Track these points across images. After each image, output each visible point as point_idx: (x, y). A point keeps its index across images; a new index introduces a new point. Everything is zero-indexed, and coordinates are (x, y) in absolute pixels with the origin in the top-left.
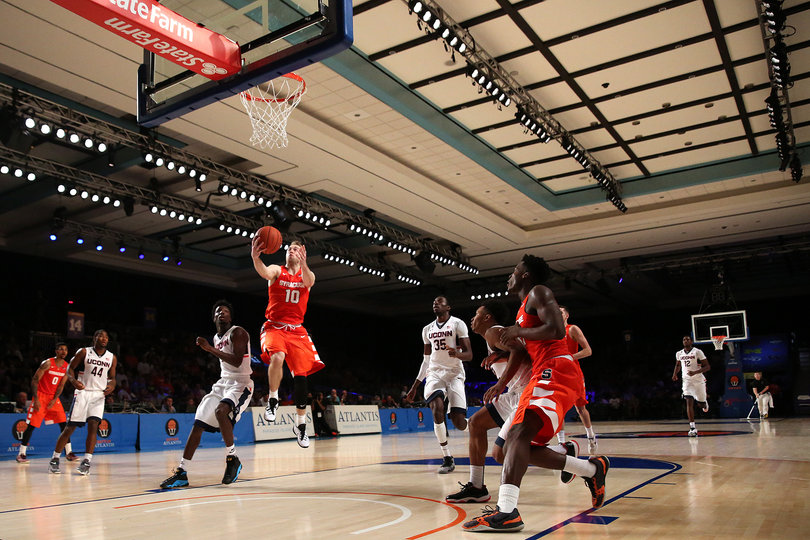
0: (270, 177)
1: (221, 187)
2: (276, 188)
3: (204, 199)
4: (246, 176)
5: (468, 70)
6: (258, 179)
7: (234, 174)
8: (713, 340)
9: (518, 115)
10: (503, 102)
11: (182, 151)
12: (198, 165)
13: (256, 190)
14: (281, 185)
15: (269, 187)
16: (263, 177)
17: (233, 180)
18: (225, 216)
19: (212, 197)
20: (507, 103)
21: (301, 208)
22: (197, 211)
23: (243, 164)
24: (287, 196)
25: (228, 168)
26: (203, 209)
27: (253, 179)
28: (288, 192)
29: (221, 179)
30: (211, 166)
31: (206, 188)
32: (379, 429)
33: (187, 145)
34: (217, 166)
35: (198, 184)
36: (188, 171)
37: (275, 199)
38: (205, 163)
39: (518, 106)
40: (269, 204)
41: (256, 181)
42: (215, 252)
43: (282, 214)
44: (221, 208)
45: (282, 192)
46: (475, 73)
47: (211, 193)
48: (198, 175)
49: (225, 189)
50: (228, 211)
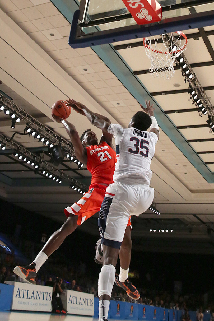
0: (55, 129)
1: (26, 129)
2: (58, 137)
3: (10, 135)
4: (43, 126)
5: (189, 91)
6: (49, 129)
7: (36, 123)
9: (209, 121)
10: (203, 112)
11: (10, 101)
12: (17, 112)
13: (46, 135)
14: (61, 136)
15: (54, 135)
16: (52, 129)
17: (35, 126)
18: (19, 148)
19: (17, 135)
20: (205, 113)
21: (69, 153)
22: (5, 141)
23: (45, 118)
24: (63, 144)
25: (34, 119)
26: (8, 141)
27: (46, 129)
28: (64, 141)
29: (28, 124)
30: (25, 115)
31: (18, 128)
33: (12, 99)
34: (28, 116)
35: (14, 122)
36: (11, 114)
37: (55, 144)
38: (21, 112)
39: (209, 116)
40: (51, 146)
41: (47, 131)
43: (57, 154)
44: (18, 143)
45: (60, 140)
46: (193, 93)
47: (16, 132)
48: (16, 118)
49: (29, 130)
50: (23, 146)
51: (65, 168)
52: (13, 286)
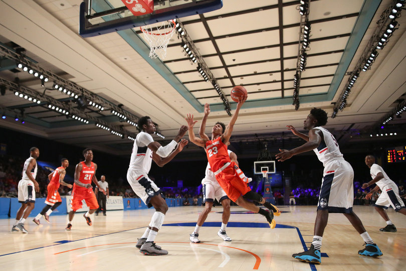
0: (78, 84)
1: (54, 86)
2: (80, 89)
3: (42, 91)
4: (67, 82)
5: (182, 44)
6: (73, 84)
7: (61, 80)
8: (262, 172)
9: (198, 68)
10: (194, 61)
11: (37, 65)
12: (44, 73)
13: (70, 89)
14: (83, 88)
15: (77, 88)
16: (75, 83)
17: (61, 83)
18: (50, 101)
19: (47, 90)
20: (195, 62)
21: (91, 100)
22: (38, 97)
23: (66, 76)
24: (85, 94)
25: (59, 77)
26: (41, 96)
27: (70, 84)
28: (86, 92)
29: (54, 82)
30: (51, 75)
31: (47, 85)
32: (123, 208)
33: (37, 62)
34: (54, 75)
35: (43, 81)
36: (39, 76)
37: (79, 95)
38: (48, 73)
39: (199, 64)
40: (76, 97)
41: (71, 85)
42: (39, 118)
43: (82, 102)
44: (50, 97)
45: (83, 92)
46: (185, 46)
47: (46, 89)
48: (44, 78)
49: (57, 87)
50: (53, 99)
51: (90, 111)
52: (65, 198)
